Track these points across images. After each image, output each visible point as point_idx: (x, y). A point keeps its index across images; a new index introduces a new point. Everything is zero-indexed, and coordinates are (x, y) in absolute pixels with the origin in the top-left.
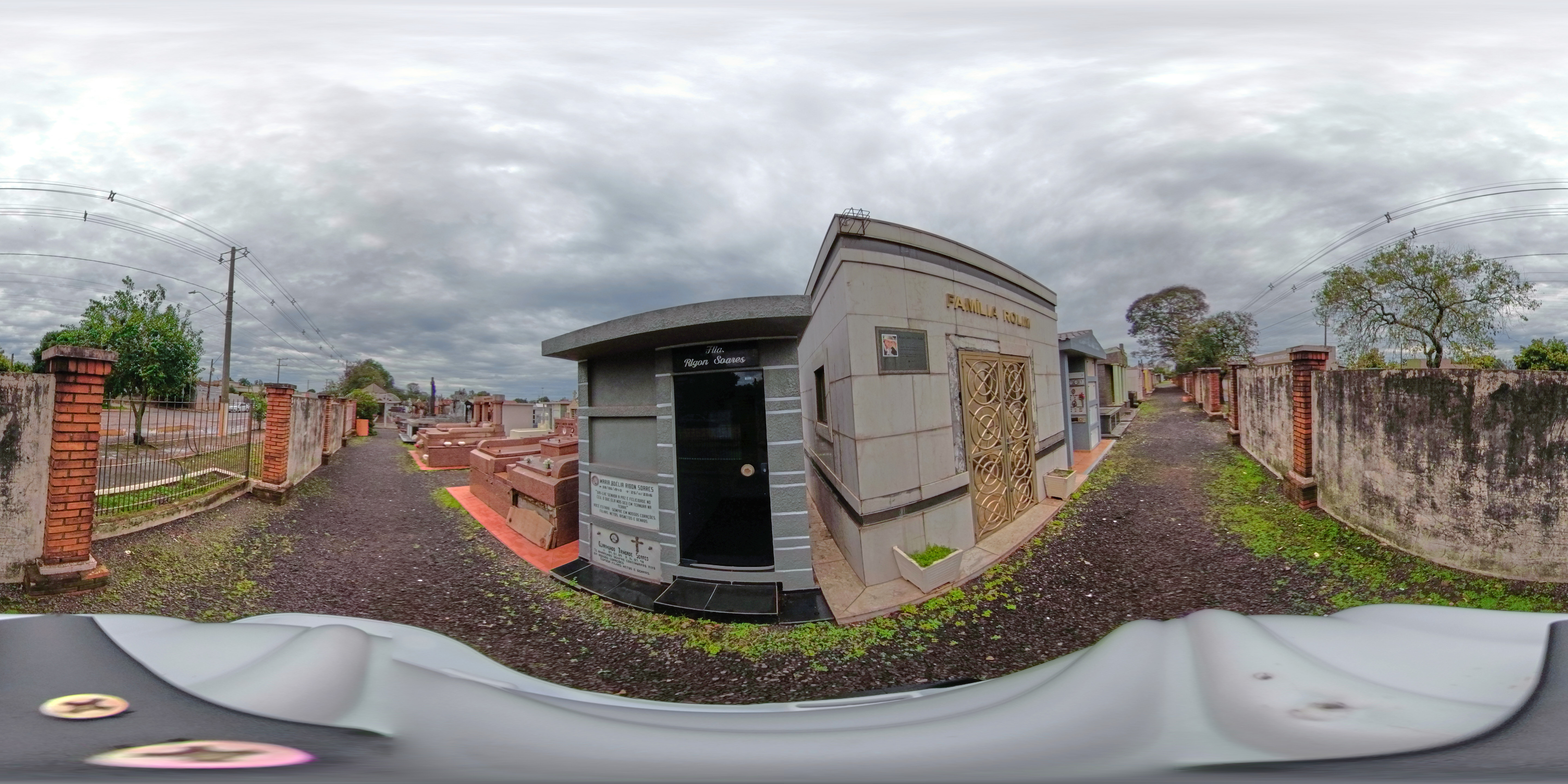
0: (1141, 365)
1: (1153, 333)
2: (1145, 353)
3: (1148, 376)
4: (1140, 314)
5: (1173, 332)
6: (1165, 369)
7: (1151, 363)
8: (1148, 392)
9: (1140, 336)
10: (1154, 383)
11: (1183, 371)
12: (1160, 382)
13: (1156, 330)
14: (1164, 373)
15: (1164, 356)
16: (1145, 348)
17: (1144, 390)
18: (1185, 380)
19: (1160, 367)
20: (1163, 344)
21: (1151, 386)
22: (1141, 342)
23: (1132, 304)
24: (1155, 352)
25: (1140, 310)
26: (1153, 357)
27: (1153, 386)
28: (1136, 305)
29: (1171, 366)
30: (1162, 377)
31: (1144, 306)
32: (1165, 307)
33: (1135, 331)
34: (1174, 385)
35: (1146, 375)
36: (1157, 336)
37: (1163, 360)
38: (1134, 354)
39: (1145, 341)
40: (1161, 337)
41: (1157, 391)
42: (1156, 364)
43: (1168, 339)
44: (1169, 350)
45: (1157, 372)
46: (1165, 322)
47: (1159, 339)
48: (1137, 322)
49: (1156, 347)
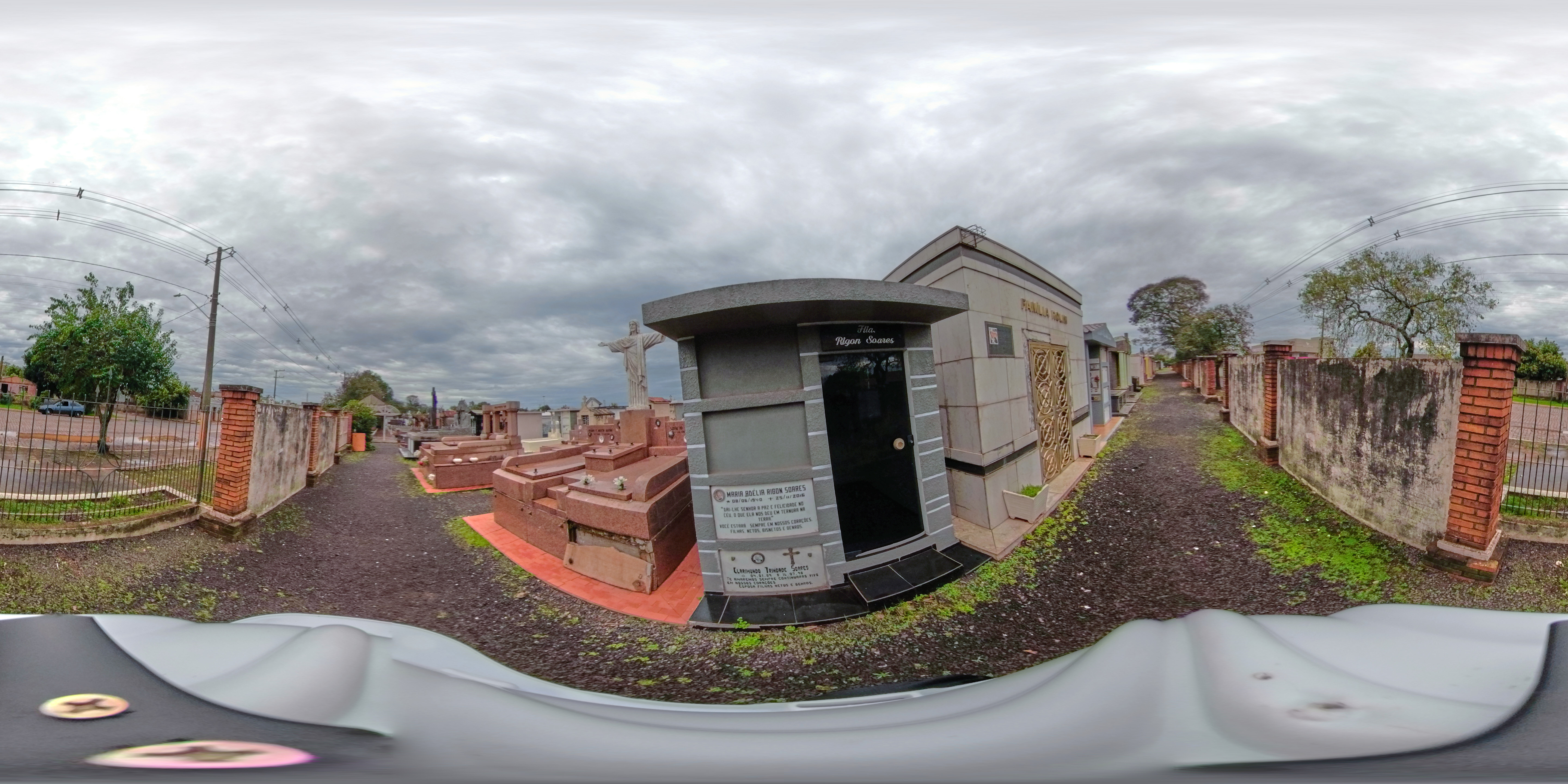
0: (1142, 352)
1: (1154, 321)
2: (1146, 341)
3: (1148, 363)
4: (1142, 303)
5: (1174, 321)
6: (1165, 357)
7: (1151, 351)
8: (1148, 378)
9: (1140, 325)
10: (1154, 370)
11: (1182, 358)
12: (1160, 368)
13: (1156, 318)
14: (1164, 360)
15: (1164, 344)
16: (1146, 336)
17: (1146, 376)
18: (1185, 367)
19: (1160, 354)
20: (1163, 332)
21: (1151, 373)
22: (1142, 330)
23: (1133, 293)
24: (1156, 340)
25: (1142, 299)
26: (1154, 345)
27: (1153, 373)
28: (1138, 295)
29: (1171, 353)
30: (1162, 364)
31: (1145, 296)
32: (1166, 297)
33: (1136, 319)
34: (1174, 372)
35: (1147, 362)
36: (1157, 324)
37: (1163, 347)
38: (1135, 341)
39: (1146, 329)
40: (1162, 325)
41: (1157, 377)
42: (1156, 351)
43: (1168, 327)
44: (1169, 338)
45: (1157, 360)
46: (1166, 311)
47: (1160, 328)
48: (1138, 311)
49: (1157, 335)
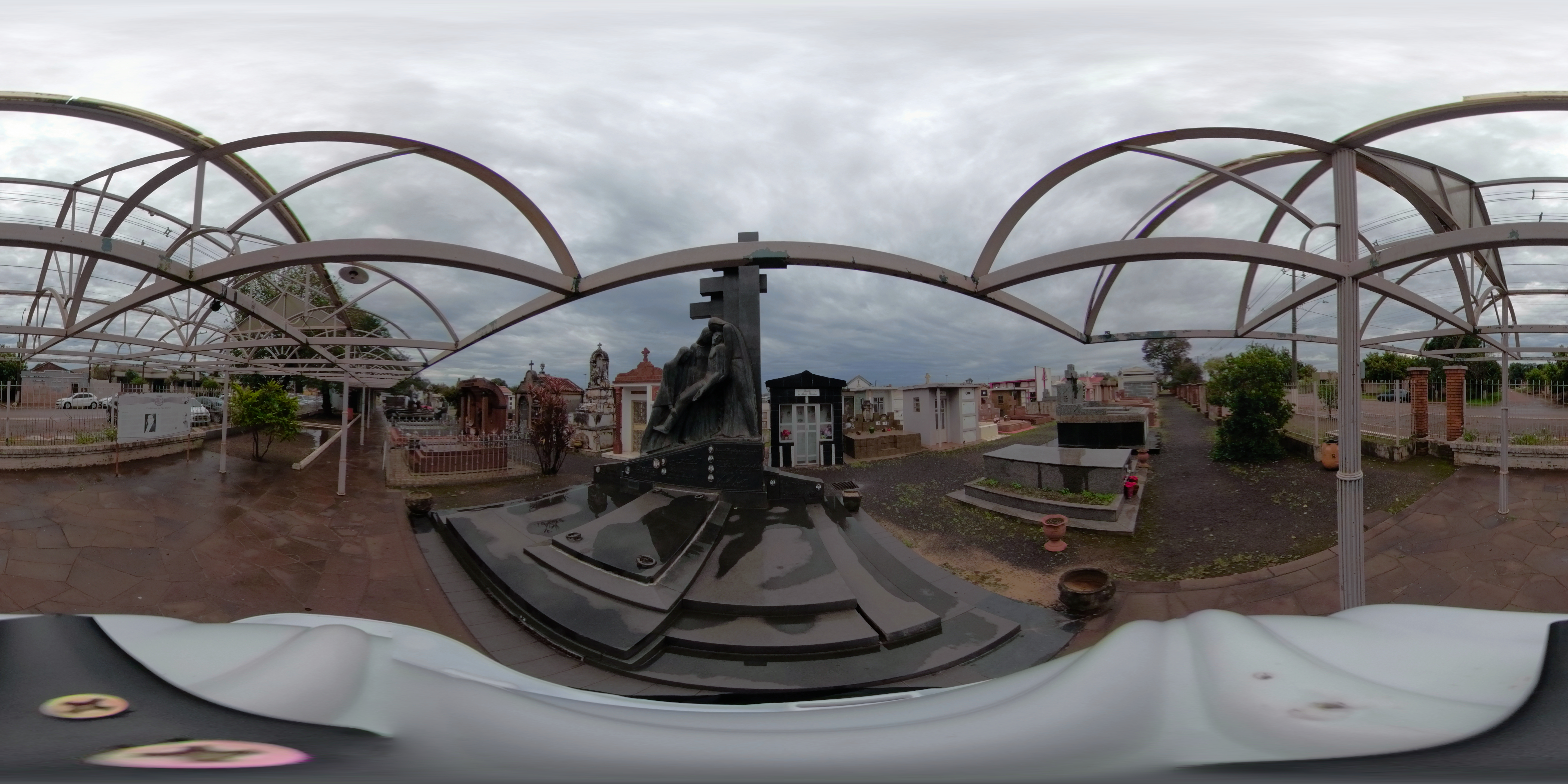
1: (1158, 360)
2: (1155, 372)
4: (1152, 347)
7: (1157, 379)
9: (1146, 361)
12: (1160, 391)
14: (1164, 385)
15: (1165, 375)
16: (1154, 369)
18: (1178, 389)
19: (1162, 381)
20: (1165, 366)
22: (1150, 364)
24: (1160, 372)
26: (1158, 375)
36: (1161, 362)
42: (1160, 379)
43: (1168, 364)
44: (1168, 370)
46: (1166, 353)
47: (1163, 364)
48: (1149, 353)
49: (1161, 369)
